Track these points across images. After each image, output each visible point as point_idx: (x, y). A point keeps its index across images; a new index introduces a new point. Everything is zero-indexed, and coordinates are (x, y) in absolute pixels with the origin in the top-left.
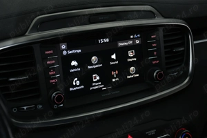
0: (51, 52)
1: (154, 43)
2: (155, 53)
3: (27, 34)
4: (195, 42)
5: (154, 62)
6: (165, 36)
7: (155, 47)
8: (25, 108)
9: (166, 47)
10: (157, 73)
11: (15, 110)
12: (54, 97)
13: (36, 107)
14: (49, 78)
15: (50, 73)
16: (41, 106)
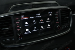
0: (18, 19)
1: (57, 15)
2: (57, 19)
3: (9, 12)
4: (73, 15)
5: (57, 23)
6: (61, 13)
7: (57, 17)
8: (8, 40)
9: (61, 17)
10: (58, 27)
11: (4, 41)
12: (19, 35)
13: (12, 39)
14: (17, 28)
15: (17, 27)
16: (14, 39)
